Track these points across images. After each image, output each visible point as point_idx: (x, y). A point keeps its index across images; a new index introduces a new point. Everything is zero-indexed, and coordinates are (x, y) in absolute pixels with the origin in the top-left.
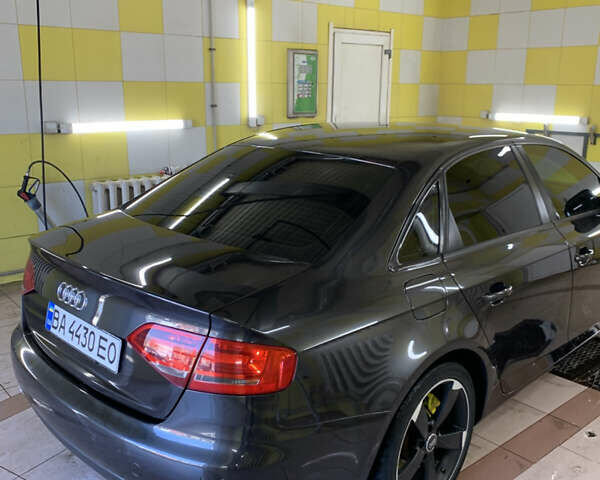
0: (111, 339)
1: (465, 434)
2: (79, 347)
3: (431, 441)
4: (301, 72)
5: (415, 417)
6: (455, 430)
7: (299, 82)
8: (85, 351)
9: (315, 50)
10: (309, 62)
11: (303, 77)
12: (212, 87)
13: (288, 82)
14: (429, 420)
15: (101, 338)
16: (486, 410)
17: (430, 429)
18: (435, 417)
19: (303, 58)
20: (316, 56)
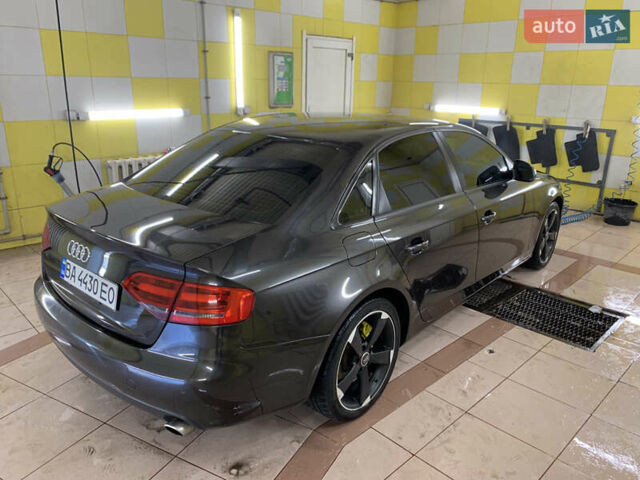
0: (111, 285)
1: (392, 352)
2: (87, 292)
3: (366, 357)
4: (279, 70)
5: (350, 340)
6: (384, 349)
7: (279, 79)
8: (91, 294)
9: (292, 53)
10: (286, 62)
11: (281, 74)
12: (206, 82)
13: (269, 78)
14: (363, 341)
15: (103, 284)
16: (409, 334)
17: (364, 349)
18: (368, 339)
19: (282, 59)
20: (292, 57)
